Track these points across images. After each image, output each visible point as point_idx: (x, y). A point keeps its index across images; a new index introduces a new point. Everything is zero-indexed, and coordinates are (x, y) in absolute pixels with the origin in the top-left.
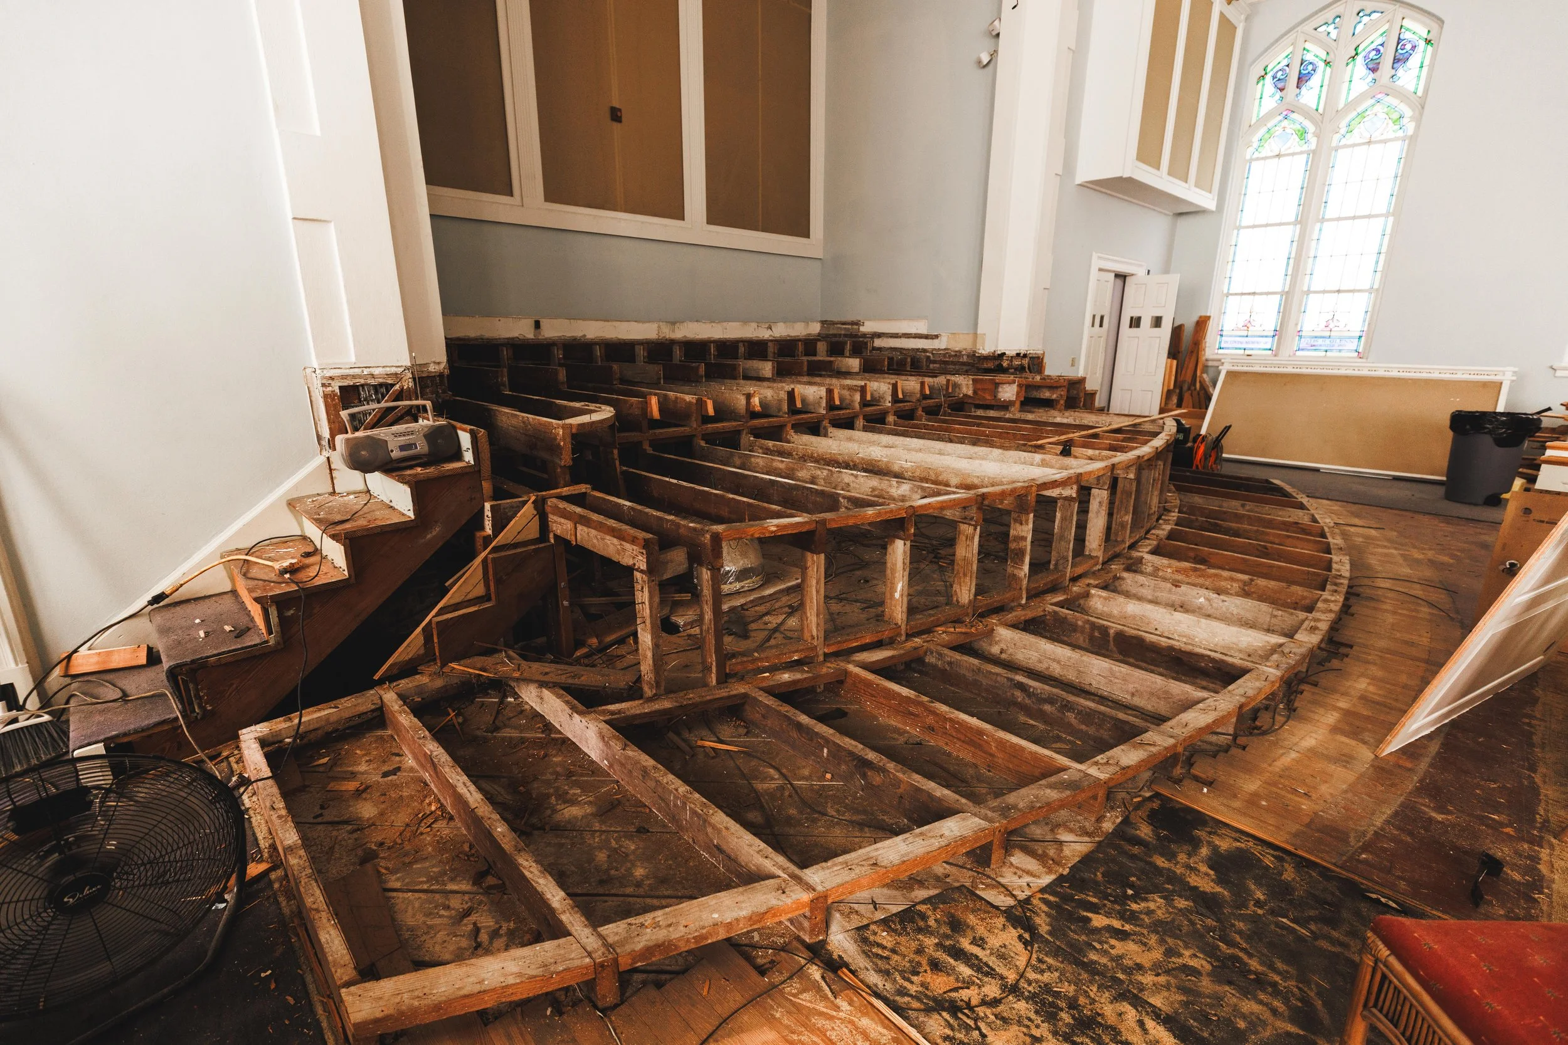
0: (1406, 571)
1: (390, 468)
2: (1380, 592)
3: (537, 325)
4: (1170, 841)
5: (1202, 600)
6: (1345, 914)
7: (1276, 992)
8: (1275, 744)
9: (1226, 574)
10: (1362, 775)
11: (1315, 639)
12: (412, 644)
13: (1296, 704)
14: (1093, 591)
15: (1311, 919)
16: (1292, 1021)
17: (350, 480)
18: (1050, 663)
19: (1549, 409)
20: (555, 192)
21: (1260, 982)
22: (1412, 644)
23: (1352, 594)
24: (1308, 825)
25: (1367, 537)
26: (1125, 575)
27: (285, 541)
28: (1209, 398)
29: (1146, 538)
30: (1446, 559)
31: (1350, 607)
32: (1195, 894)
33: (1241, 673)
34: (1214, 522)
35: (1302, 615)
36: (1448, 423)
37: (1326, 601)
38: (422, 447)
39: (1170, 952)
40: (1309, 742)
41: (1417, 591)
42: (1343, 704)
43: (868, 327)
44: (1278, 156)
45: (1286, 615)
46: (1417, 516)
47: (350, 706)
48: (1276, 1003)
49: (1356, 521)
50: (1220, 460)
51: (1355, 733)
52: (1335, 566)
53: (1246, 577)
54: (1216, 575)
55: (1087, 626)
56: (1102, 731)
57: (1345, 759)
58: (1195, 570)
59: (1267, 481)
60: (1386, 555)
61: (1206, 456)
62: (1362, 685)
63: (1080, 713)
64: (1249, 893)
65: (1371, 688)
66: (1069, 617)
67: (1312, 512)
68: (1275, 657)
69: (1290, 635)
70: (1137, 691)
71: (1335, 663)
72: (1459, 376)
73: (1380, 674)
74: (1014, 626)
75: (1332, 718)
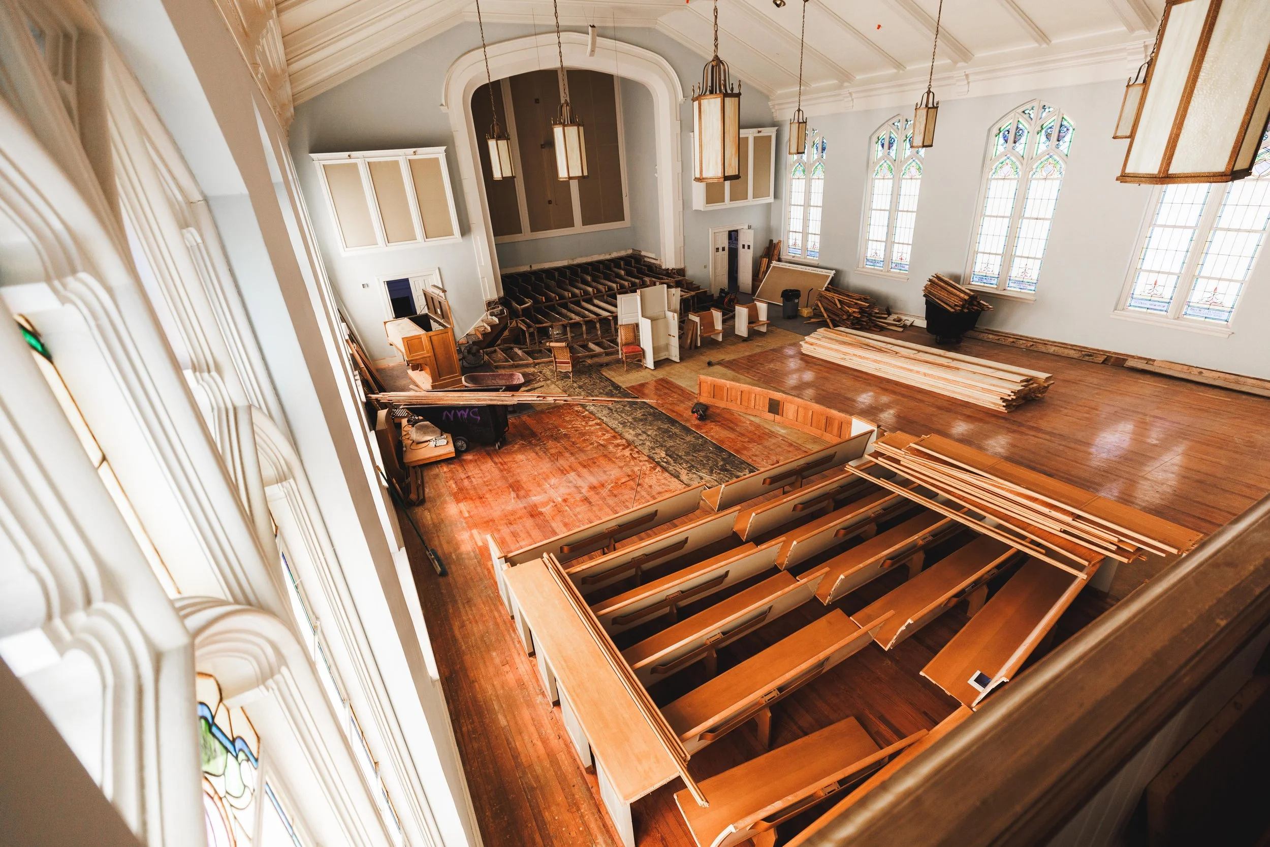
1: (496, 316)
3: (531, 267)
12: (499, 342)
17: (490, 317)
20: (534, 229)
27: (481, 326)
38: (499, 313)
43: (643, 253)
44: (798, 179)
47: (492, 349)
74: (594, 343)
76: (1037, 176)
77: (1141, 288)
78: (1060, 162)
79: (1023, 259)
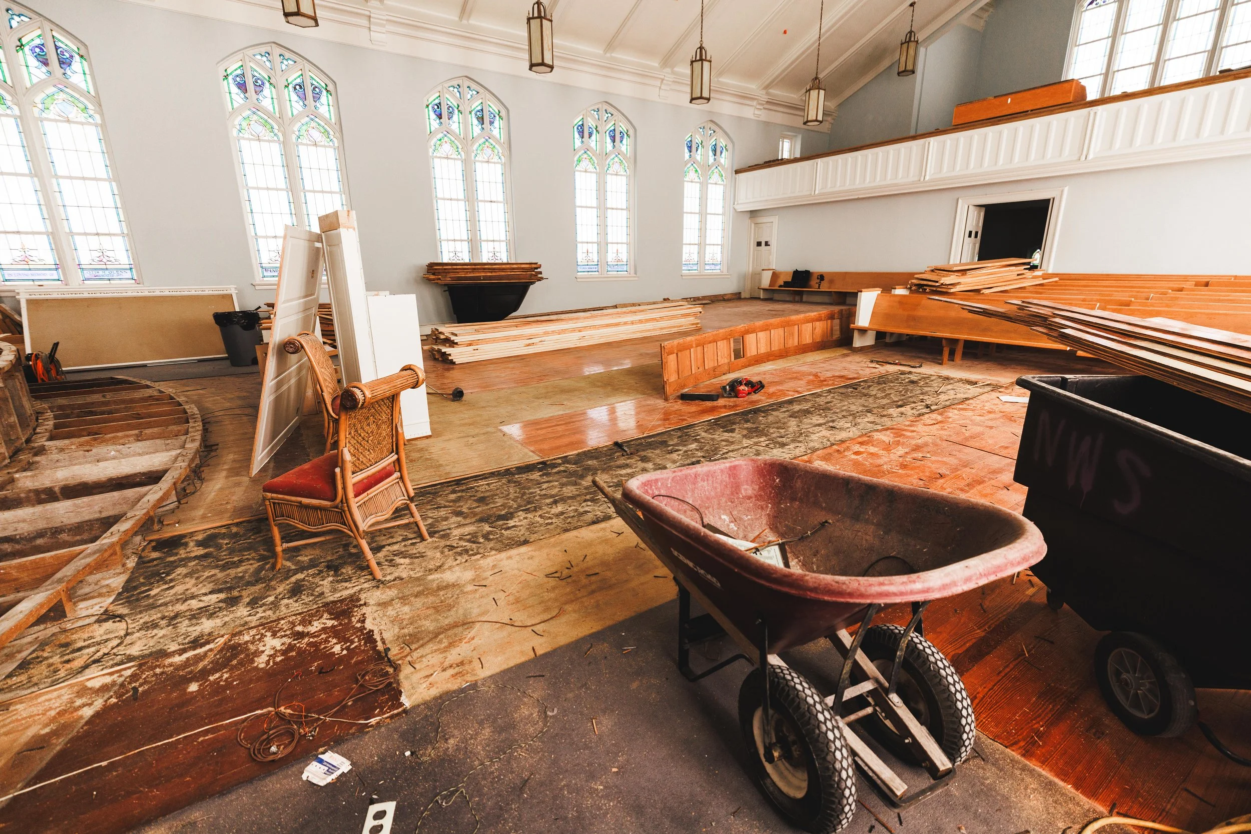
0: (228, 405)
2: (220, 418)
4: (171, 551)
5: (113, 453)
6: (262, 528)
7: (248, 559)
8: (202, 494)
9: (120, 434)
10: (247, 487)
11: (196, 444)
13: (203, 476)
14: (17, 476)
15: (250, 536)
16: (258, 562)
18: (16, 525)
19: (260, 307)
21: (241, 561)
22: (246, 433)
23: (205, 423)
24: (234, 511)
25: (199, 395)
26: (37, 459)
28: (20, 325)
29: (35, 434)
30: (245, 394)
31: (207, 429)
32: (196, 557)
33: (165, 471)
34: (87, 411)
35: (183, 438)
36: (213, 321)
37: (193, 427)
39: (197, 578)
40: (218, 486)
41: (238, 411)
42: (226, 467)
45: (174, 441)
46: (221, 378)
48: (250, 562)
49: (188, 388)
50: (59, 372)
51: (237, 474)
52: (188, 411)
53: (136, 432)
54: (114, 437)
55: (31, 494)
56: (93, 532)
57: (238, 484)
58: (95, 439)
59: (112, 378)
60: (214, 400)
61: (47, 371)
62: (231, 457)
63: (70, 530)
64: (222, 544)
65: (236, 456)
66: (9, 495)
67: (158, 388)
68: (180, 458)
69: (183, 447)
70: (102, 508)
71: (213, 454)
72: (207, 293)
73: (236, 450)
75: (224, 474)
76: (479, 158)
77: (581, 257)
78: (497, 146)
79: (489, 243)
